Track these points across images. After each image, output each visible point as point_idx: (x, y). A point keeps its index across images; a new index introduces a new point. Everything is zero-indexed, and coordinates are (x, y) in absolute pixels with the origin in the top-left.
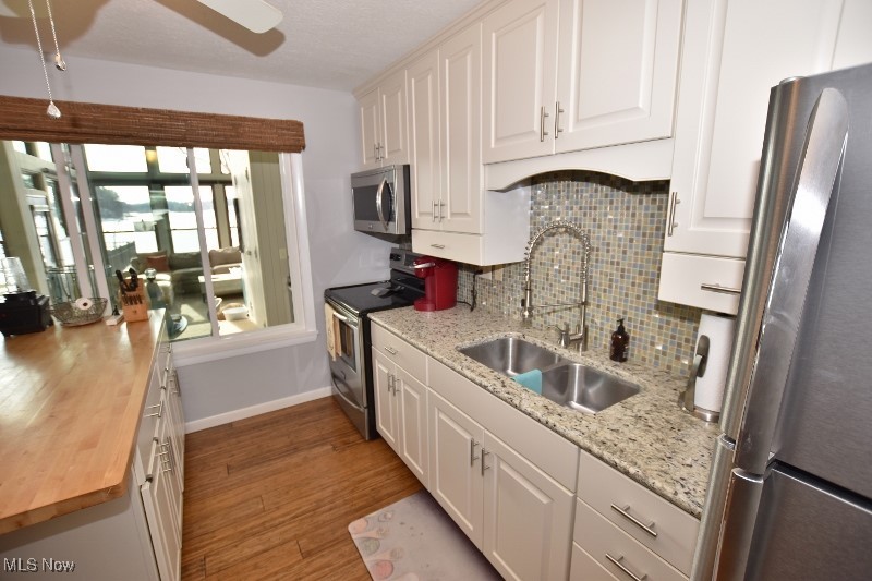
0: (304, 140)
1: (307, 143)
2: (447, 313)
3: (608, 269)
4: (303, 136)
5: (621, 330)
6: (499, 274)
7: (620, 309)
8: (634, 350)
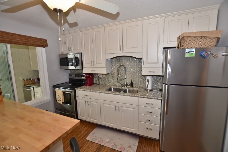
0: (47, 44)
1: (48, 45)
2: (92, 86)
3: (128, 72)
4: (47, 43)
5: (132, 82)
6: (104, 76)
7: (131, 79)
8: (134, 85)
